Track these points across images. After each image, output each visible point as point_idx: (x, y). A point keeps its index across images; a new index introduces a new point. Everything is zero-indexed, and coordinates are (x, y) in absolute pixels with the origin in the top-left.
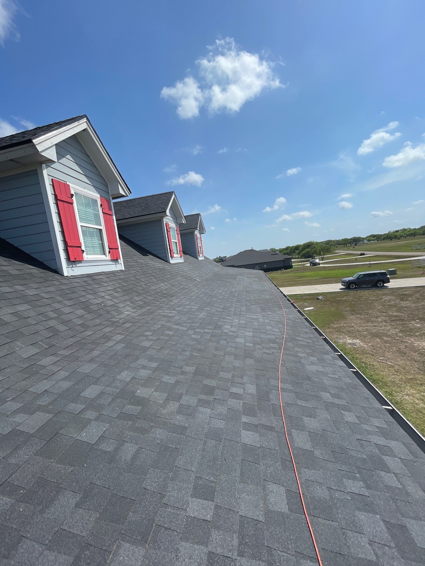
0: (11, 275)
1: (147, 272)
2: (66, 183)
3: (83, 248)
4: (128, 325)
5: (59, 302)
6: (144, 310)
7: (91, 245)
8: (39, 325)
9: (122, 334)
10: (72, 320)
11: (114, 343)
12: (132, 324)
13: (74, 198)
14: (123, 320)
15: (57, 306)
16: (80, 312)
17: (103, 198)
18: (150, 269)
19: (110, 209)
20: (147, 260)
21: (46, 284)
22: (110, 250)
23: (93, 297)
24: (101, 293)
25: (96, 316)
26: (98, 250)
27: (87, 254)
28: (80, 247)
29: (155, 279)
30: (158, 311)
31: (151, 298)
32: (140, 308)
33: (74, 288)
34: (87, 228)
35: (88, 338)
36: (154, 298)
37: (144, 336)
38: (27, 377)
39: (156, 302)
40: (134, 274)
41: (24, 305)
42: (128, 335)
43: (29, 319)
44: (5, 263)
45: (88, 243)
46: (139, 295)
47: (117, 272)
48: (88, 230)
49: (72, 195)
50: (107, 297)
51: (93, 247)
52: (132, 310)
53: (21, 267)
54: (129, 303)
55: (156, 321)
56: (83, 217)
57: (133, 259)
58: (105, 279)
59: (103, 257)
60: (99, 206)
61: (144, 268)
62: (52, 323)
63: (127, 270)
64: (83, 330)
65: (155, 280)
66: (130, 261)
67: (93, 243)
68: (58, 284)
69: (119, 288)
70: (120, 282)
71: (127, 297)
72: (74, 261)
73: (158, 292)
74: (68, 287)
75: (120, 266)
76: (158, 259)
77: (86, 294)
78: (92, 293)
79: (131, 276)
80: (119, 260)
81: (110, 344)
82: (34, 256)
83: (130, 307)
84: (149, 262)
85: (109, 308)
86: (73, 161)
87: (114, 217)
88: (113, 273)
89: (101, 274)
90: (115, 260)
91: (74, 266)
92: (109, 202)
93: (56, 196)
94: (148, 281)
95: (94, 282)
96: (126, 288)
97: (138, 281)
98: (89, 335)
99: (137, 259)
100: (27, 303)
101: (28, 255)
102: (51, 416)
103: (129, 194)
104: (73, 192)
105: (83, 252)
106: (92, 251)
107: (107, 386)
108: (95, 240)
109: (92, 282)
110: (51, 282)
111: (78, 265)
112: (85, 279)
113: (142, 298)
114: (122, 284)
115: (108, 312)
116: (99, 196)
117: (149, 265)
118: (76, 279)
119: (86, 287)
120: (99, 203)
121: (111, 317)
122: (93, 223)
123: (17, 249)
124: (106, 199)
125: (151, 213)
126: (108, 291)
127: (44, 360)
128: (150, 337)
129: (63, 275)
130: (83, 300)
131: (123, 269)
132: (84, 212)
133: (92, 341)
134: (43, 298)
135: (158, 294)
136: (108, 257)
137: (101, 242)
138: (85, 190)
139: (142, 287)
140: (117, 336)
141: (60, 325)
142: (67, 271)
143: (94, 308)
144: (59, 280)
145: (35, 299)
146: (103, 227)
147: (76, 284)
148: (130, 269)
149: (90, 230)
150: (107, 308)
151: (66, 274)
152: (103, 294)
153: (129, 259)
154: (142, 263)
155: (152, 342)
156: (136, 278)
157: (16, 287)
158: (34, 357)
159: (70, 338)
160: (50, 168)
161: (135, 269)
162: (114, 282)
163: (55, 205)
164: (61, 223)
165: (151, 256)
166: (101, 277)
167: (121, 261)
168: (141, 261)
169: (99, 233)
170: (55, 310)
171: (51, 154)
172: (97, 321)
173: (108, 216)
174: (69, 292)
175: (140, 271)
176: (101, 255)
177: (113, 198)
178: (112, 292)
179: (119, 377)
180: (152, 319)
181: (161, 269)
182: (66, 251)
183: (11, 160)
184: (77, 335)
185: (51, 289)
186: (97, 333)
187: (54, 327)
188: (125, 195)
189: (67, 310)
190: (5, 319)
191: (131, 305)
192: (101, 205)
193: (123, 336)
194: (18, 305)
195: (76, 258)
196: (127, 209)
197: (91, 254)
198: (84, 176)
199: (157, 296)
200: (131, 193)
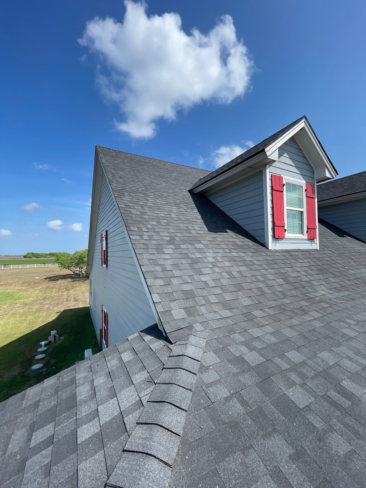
0: (238, 245)
1: (344, 254)
2: (280, 176)
3: (286, 228)
4: (324, 305)
5: (265, 269)
6: (341, 294)
7: (292, 225)
8: (252, 284)
9: (320, 313)
10: (274, 286)
11: (311, 319)
12: (329, 305)
13: (285, 187)
14: (318, 298)
15: (264, 272)
16: (281, 281)
17: (308, 183)
18: (348, 252)
19: (313, 193)
20: (344, 242)
21: (257, 254)
22: (308, 230)
23: (290, 271)
24: (297, 268)
25: (293, 288)
26: (298, 229)
27: (288, 233)
28: (284, 227)
29: (354, 262)
30: (361, 299)
31: (349, 283)
32: (338, 291)
33: (276, 260)
34: (291, 211)
35: (287, 305)
36: (354, 284)
37: (344, 322)
38: (246, 321)
39: (357, 289)
40: (330, 254)
41: (244, 267)
42: (325, 315)
43: (247, 278)
44: (235, 237)
45: (290, 224)
46: (335, 276)
47: (312, 250)
48: (291, 212)
49: (284, 185)
50: (303, 273)
51: (293, 227)
52: (327, 291)
53: (242, 240)
54: (324, 283)
55: (359, 311)
56: (289, 202)
57: (328, 240)
58: (301, 256)
59: (301, 236)
60: (304, 191)
61: (340, 249)
62: (261, 285)
63: (322, 250)
64: (282, 297)
65: (355, 264)
66: (324, 241)
67: (294, 224)
68: (265, 255)
69: (314, 266)
70: (315, 260)
71: (321, 277)
72: (277, 238)
73: (359, 278)
74: (271, 259)
75: (316, 245)
76: (359, 242)
77: (285, 266)
78: (289, 266)
79: (326, 256)
80: (315, 240)
81: (307, 318)
82: (250, 232)
83: (325, 287)
84: (345, 244)
85: (304, 283)
86: (287, 157)
87: (316, 200)
88: (308, 251)
89: (297, 250)
90: (311, 239)
91: (277, 242)
92: (313, 186)
93: (272, 187)
94: (345, 263)
95: (292, 257)
96: (320, 267)
97: (334, 262)
98: (287, 303)
99: (332, 240)
100: (245, 266)
101: (247, 231)
102: (264, 360)
103: (336, 176)
104: (284, 183)
105: (285, 231)
106: (292, 230)
107: (309, 358)
108: (296, 221)
109: (289, 257)
110: (261, 253)
111: (280, 242)
112: (285, 254)
113: (338, 281)
114: (316, 263)
115: (304, 287)
116: (305, 182)
117: (347, 246)
118: (277, 253)
119: (285, 260)
120: (304, 188)
121: (306, 292)
122: (297, 207)
123: (241, 227)
124: (312, 184)
125: (356, 192)
126: (303, 267)
127: (255, 312)
128: (353, 327)
129: (268, 249)
130: (282, 271)
131: (318, 248)
132: (291, 197)
133: (290, 309)
134: (255, 264)
135: (359, 280)
136: (306, 236)
137: (301, 223)
138: (295, 179)
139: (339, 269)
140: (314, 313)
141: (266, 287)
142: (272, 245)
143: (291, 280)
144: (266, 252)
145: (250, 264)
146: (304, 210)
147: (277, 257)
148: (325, 249)
149: (293, 212)
150: (302, 282)
151: (270, 248)
152: (299, 269)
153: (324, 239)
154: (338, 245)
155: (357, 334)
156: (331, 259)
157: (240, 253)
158: (249, 307)
159: (273, 301)
160: (271, 167)
161: (330, 249)
162: (309, 260)
163: (271, 194)
164: (273, 208)
165: (349, 238)
166: (297, 253)
167: (317, 240)
168: (337, 242)
169: (300, 215)
170: (263, 275)
171: (274, 156)
172: (294, 293)
173: (310, 199)
174: (272, 263)
175: (336, 252)
176: (299, 234)
177: (317, 183)
178: (307, 269)
179: (320, 355)
180: (353, 307)
181: (362, 253)
182: (273, 229)
183: (248, 167)
184: (278, 300)
185: (260, 258)
186: (294, 303)
187: (262, 288)
188: (331, 178)
189: (271, 277)
190: (234, 275)
191: (326, 285)
192: (306, 190)
193: (320, 315)
194: (241, 267)
195: (279, 236)
196: (326, 191)
197: (291, 233)
198: (294, 168)
199: (358, 282)
200: (337, 174)
